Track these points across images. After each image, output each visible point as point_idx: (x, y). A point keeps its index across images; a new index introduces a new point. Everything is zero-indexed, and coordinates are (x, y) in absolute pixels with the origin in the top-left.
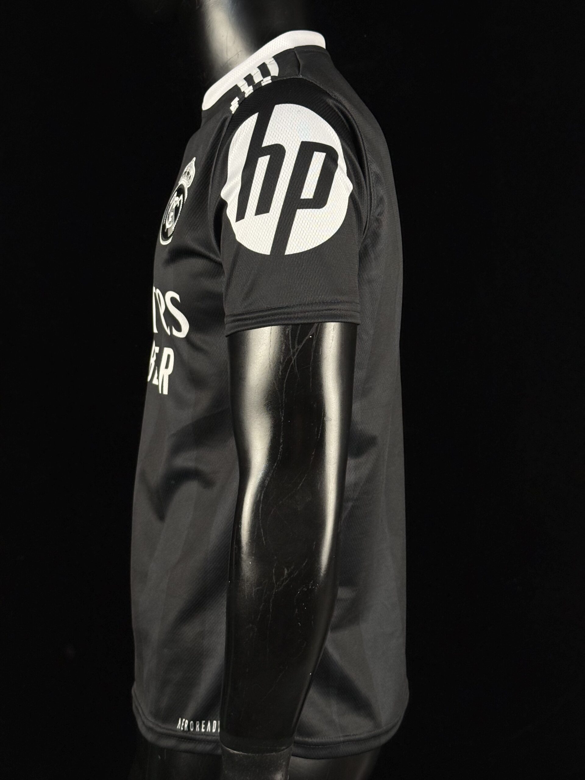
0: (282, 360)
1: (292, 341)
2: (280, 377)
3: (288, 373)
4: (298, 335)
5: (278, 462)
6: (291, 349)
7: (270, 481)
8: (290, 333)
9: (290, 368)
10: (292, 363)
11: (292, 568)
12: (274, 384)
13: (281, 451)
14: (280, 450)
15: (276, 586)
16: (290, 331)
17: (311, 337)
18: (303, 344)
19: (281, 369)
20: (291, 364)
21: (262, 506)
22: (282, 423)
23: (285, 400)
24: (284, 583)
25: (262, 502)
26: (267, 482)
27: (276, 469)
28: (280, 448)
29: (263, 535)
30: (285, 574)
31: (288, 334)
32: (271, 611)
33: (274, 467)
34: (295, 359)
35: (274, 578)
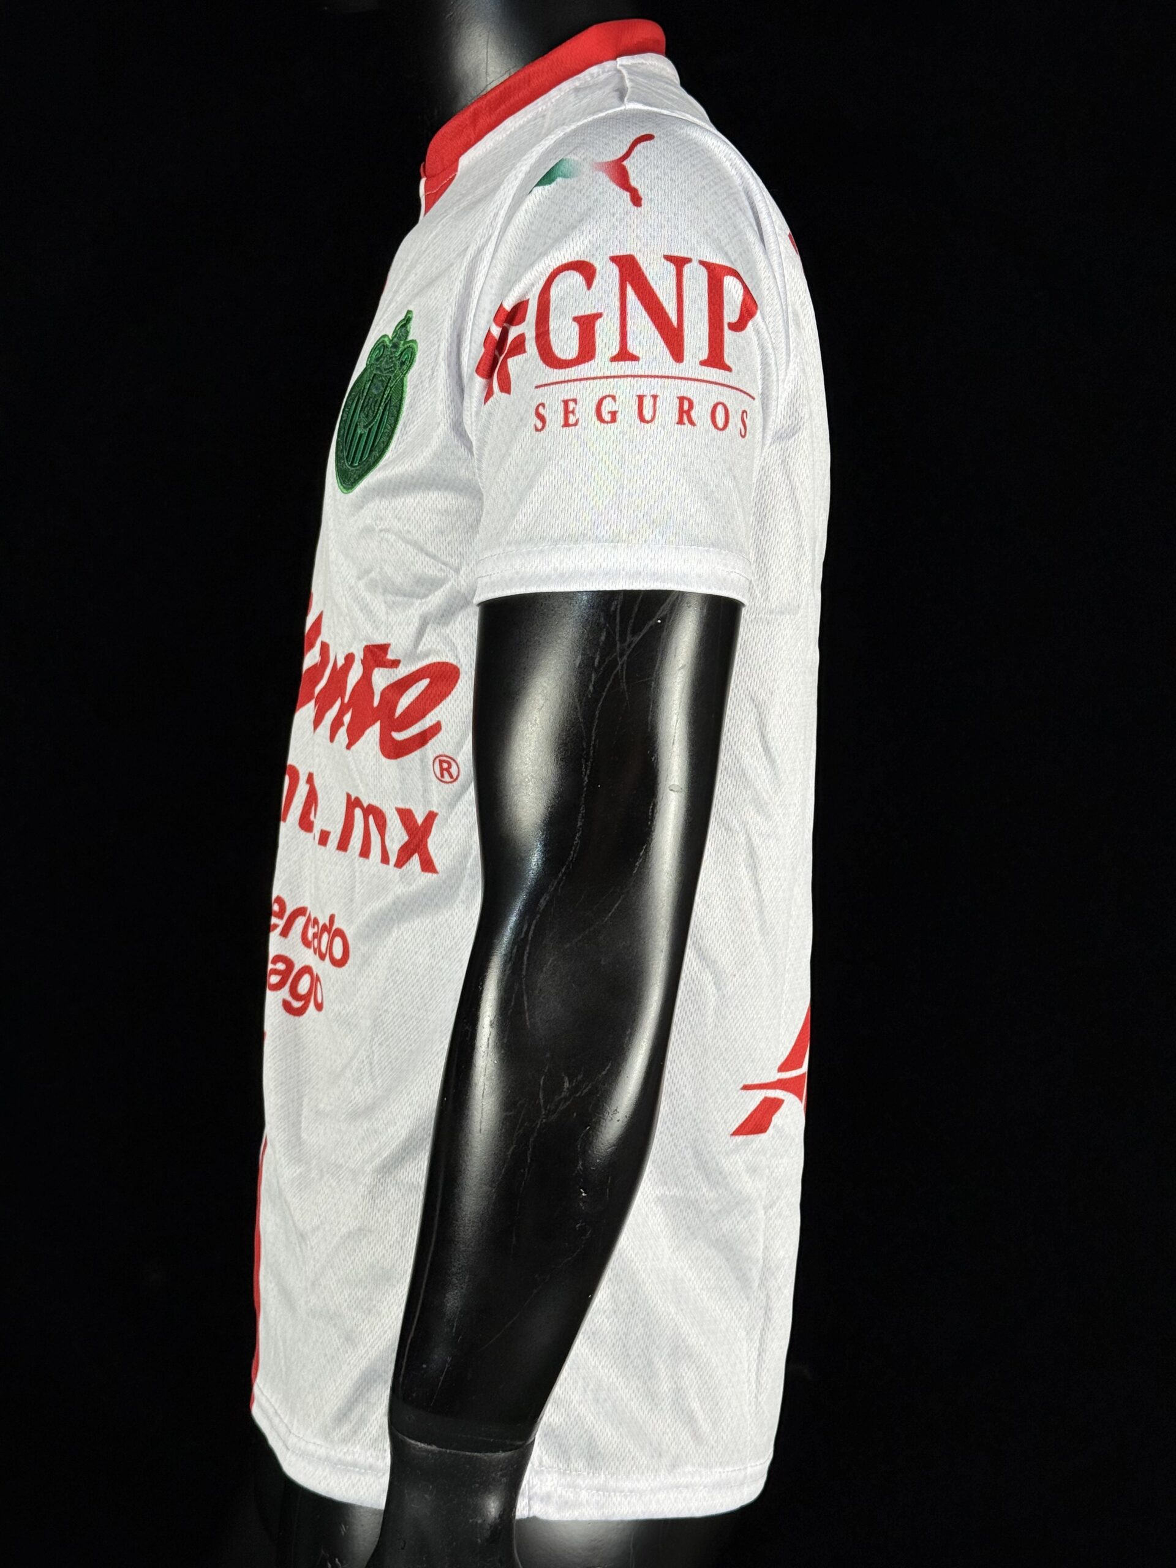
0: (596, 663)
1: (621, 626)
2: (590, 696)
3: (606, 689)
4: (633, 615)
5: (568, 868)
6: (618, 643)
7: (549, 903)
8: (618, 610)
9: (611, 680)
10: (617, 669)
11: (580, 1077)
12: (577, 708)
13: (577, 843)
14: (575, 842)
15: (543, 1113)
16: (619, 606)
17: (659, 621)
18: (642, 634)
19: (593, 680)
20: (615, 672)
21: (530, 949)
22: (585, 789)
23: (595, 740)
24: (561, 1108)
25: (529, 942)
26: (543, 902)
27: (564, 878)
28: (576, 838)
29: (526, 1008)
30: (565, 1090)
31: (615, 611)
32: (529, 1161)
33: (560, 875)
34: (623, 664)
35: (541, 1096)
